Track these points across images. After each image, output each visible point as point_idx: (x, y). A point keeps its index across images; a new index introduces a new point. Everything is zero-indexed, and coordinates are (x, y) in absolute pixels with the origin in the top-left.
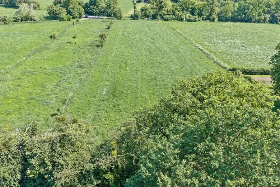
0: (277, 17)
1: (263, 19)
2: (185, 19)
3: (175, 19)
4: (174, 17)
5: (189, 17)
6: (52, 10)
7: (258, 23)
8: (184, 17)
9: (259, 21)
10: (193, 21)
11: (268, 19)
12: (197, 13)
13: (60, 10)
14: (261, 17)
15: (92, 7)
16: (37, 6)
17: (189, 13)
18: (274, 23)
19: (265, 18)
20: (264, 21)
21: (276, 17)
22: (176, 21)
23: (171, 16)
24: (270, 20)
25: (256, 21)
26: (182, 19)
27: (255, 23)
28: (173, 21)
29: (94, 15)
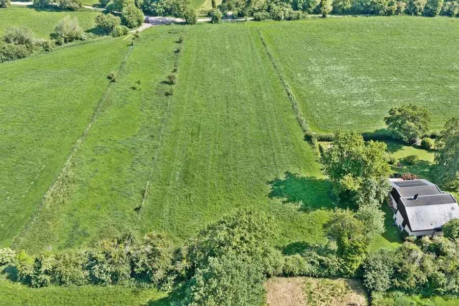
0: (416, 6)
1: (396, 9)
2: (283, 17)
3: (270, 18)
4: (268, 14)
5: (290, 13)
6: (102, 22)
7: (388, 15)
8: (281, 14)
9: (389, 13)
10: (295, 19)
11: (403, 9)
12: (301, 4)
13: (113, 21)
14: (393, 7)
15: (154, 4)
16: (79, 7)
17: (289, 5)
18: (411, 15)
19: (398, 8)
20: (398, 12)
21: (414, 5)
22: (272, 20)
23: (265, 14)
24: (407, 9)
25: (385, 13)
26: (279, 17)
27: (383, 15)
28: (266, 20)
29: (157, 16)
